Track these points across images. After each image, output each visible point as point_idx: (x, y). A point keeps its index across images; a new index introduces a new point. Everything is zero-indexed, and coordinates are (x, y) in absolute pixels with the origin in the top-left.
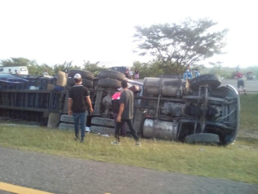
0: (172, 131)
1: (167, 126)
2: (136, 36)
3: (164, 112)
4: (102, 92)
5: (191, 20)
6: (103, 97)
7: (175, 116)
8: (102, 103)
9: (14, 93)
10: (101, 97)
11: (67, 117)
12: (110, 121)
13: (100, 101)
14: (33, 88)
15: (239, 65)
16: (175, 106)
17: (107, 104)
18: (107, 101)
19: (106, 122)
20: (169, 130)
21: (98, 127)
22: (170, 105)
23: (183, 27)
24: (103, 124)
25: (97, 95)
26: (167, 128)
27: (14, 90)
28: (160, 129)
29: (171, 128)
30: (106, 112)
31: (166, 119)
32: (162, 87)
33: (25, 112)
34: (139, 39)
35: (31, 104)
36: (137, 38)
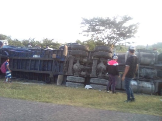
0: (152, 88)
1: (147, 85)
2: (82, 23)
3: (142, 75)
4: (97, 61)
5: (118, 16)
6: (98, 64)
7: (150, 78)
8: (97, 69)
9: (20, 59)
10: (96, 64)
11: (74, 78)
12: (106, 81)
13: (96, 67)
14: (35, 56)
15: (147, 45)
16: (149, 71)
17: (102, 69)
18: (102, 67)
19: (104, 82)
20: (149, 87)
21: (99, 85)
22: (145, 70)
23: (112, 20)
24: (102, 83)
25: (94, 62)
26: (148, 86)
27: (19, 58)
28: (143, 87)
29: (150, 86)
30: (100, 75)
31: (144, 80)
32: (141, 58)
33: (26, 73)
34: (84, 26)
35: (33, 67)
36: (83, 25)
